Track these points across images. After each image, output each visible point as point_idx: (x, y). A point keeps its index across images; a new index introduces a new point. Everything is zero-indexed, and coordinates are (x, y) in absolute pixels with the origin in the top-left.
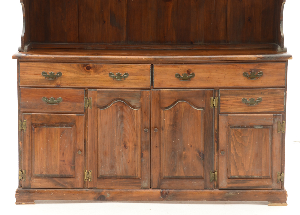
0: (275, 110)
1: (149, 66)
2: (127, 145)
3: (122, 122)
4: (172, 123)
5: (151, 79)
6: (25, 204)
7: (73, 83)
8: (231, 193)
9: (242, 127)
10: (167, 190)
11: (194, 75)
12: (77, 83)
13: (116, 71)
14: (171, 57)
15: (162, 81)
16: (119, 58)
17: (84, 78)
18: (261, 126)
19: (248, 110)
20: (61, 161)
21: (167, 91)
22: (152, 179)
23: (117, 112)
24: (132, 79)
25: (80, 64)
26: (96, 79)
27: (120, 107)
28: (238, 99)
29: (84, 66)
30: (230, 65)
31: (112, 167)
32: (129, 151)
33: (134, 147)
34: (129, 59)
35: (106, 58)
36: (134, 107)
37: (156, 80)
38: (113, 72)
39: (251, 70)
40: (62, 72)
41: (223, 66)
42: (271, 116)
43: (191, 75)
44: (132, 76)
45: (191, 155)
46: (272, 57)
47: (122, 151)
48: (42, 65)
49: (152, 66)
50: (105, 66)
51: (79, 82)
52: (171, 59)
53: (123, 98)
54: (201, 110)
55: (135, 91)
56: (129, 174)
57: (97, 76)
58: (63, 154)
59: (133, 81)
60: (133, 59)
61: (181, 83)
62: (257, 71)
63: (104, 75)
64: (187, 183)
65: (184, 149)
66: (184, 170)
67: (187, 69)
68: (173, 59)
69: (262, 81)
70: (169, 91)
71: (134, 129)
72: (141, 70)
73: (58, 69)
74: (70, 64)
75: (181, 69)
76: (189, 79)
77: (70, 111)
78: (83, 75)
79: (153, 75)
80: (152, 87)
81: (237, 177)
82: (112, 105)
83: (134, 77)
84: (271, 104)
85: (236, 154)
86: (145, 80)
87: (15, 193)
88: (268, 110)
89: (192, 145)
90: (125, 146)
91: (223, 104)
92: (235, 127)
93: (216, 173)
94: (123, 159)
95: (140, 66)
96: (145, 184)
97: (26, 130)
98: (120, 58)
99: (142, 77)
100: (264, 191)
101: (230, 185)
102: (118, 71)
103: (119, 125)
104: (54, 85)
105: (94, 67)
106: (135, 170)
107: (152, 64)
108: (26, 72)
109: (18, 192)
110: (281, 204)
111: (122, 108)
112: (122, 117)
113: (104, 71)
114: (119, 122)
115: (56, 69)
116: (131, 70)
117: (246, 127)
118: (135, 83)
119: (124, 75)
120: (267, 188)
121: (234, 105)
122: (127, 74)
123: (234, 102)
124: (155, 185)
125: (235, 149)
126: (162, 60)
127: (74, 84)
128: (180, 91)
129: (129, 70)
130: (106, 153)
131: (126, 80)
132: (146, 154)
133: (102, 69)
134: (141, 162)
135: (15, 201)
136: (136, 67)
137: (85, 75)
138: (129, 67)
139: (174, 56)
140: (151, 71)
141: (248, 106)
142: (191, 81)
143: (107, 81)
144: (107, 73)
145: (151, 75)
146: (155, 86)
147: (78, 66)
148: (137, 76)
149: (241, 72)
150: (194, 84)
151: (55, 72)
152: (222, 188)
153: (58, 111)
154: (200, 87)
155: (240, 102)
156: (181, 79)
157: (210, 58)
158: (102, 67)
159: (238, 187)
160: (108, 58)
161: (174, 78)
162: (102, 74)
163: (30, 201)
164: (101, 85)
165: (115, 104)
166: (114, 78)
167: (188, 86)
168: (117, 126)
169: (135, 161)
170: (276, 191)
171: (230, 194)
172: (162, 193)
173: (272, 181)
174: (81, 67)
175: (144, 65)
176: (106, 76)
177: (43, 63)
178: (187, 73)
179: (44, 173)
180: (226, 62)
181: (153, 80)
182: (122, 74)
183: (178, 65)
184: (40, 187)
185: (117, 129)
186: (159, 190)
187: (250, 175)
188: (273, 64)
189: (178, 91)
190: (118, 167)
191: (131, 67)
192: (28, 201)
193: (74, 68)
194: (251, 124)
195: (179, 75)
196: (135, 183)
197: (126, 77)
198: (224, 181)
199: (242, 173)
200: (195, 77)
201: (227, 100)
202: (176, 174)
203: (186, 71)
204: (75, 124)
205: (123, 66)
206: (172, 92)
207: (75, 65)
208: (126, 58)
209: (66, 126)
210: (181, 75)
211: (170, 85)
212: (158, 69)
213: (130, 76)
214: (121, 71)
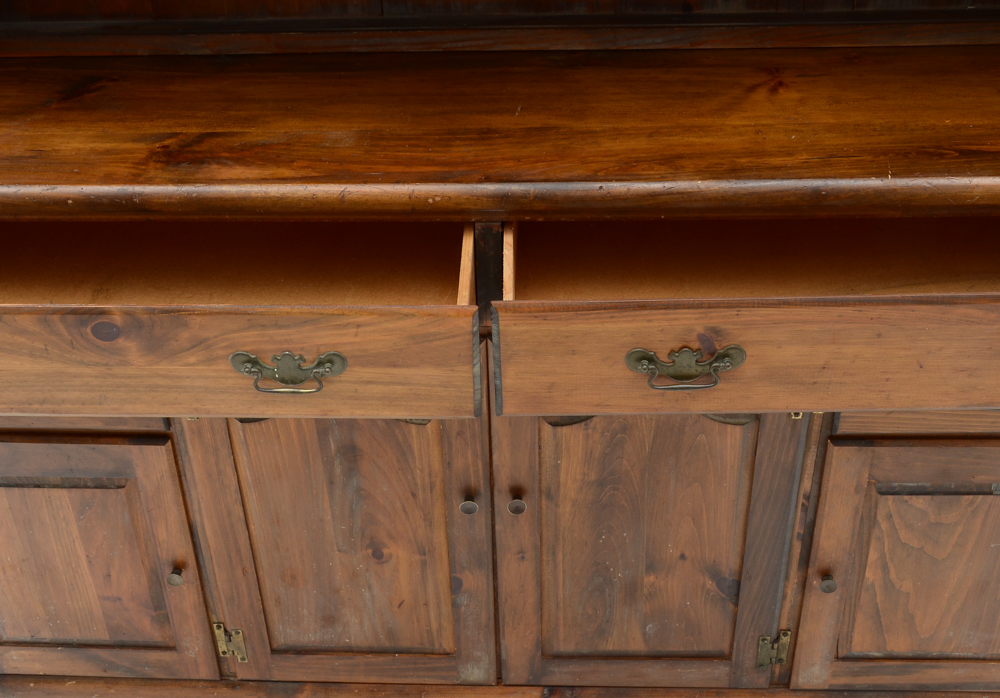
2: (385, 551)
7: (43, 402)
11: (737, 355)
12: (63, 401)
13: (272, 346)
14: (593, 188)
15: (551, 387)
17: (96, 377)
22: (504, 656)
24: (369, 382)
26: (160, 382)
29: (81, 324)
31: (329, 620)
33: (417, 557)
34: (356, 202)
38: (253, 352)
44: (364, 366)
47: (367, 570)
52: (594, 198)
57: (163, 367)
58: (109, 576)
59: (377, 389)
63: (200, 363)
65: (651, 568)
66: (644, 634)
67: (700, 329)
71: (414, 495)
78: (88, 365)
81: (876, 655)
83: (380, 370)
85: (889, 586)
86: (445, 384)
89: (687, 554)
90: (378, 555)
93: (785, 640)
94: (373, 596)
96: (476, 672)
99: (428, 371)
102: (281, 343)
105: (137, 326)
106: (429, 632)
113: (197, 344)
116: (357, 339)
118: (388, 400)
119: (321, 361)
122: (337, 360)
124: (517, 674)
127: (45, 406)
130: (293, 577)
131: (335, 387)
132: (476, 581)
133: (185, 336)
134: (455, 605)
137: (97, 364)
138: (346, 326)
142: (720, 385)
143: (225, 391)
144: (222, 353)
145: (477, 360)
146: (509, 411)
148: (395, 365)
158: (185, 326)
161: (621, 371)
162: (192, 360)
164: (197, 410)
168: (331, 483)
169: (426, 604)
174: (61, 327)
176: (213, 367)
178: (696, 346)
182: (308, 358)
185: (331, 493)
186: (536, 690)
191: (359, 326)
193: (22, 332)
195: (651, 360)
198: (816, 670)
199: (899, 646)
200: (747, 365)
202: (611, 645)
203: (694, 336)
210: (663, 357)
211: (597, 405)
212: (525, 328)
213: (355, 369)
214: (301, 346)
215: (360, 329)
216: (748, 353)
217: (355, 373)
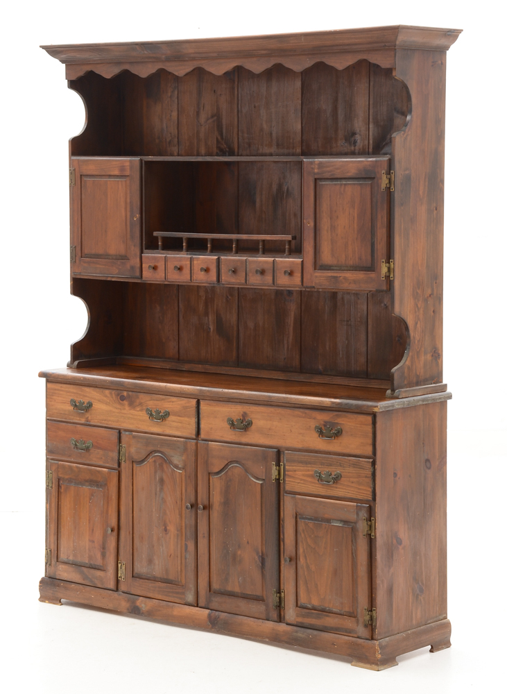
0: (359, 497)
2: (168, 528)
3: (162, 489)
4: (222, 500)
5: (196, 424)
6: (50, 602)
8: (302, 634)
9: (316, 519)
10: (217, 613)
11: (251, 422)
13: (155, 407)
14: (220, 390)
15: (211, 429)
17: (118, 413)
18: (341, 521)
19: (323, 491)
20: (90, 541)
21: (217, 445)
22: (199, 590)
23: (156, 472)
25: (113, 392)
26: (131, 416)
27: (159, 464)
28: (308, 470)
29: (118, 395)
30: (298, 412)
31: (150, 561)
32: (170, 538)
33: (176, 532)
35: (142, 385)
36: (177, 467)
37: (203, 425)
38: (151, 408)
39: (325, 422)
40: (92, 401)
41: (288, 411)
42: (354, 506)
43: (246, 422)
44: (173, 416)
45: (249, 558)
46: (352, 405)
47: (162, 537)
48: (72, 389)
50: (141, 396)
51: (112, 418)
52: (220, 392)
53: (162, 450)
54: (261, 482)
55: (178, 441)
56: (171, 577)
57: (132, 412)
58: (93, 530)
59: (175, 424)
60: (174, 389)
62: (333, 425)
63: (140, 410)
64: (243, 605)
65: (239, 547)
67: (242, 412)
68: (223, 393)
69: (341, 443)
72: (185, 408)
73: (89, 397)
74: (102, 389)
75: (235, 411)
76: (245, 429)
77: (101, 463)
78: (117, 408)
80: (198, 436)
81: (309, 606)
82: (150, 460)
83: (176, 417)
84: (353, 485)
85: (308, 567)
86: (189, 424)
87: (38, 584)
88: (349, 495)
89: (249, 541)
90: (166, 530)
91: (290, 476)
92: (307, 518)
93: (283, 595)
94: (163, 550)
95: (184, 402)
96: (190, 597)
97: (52, 487)
99: (186, 419)
100: (347, 638)
101: (300, 620)
102: (157, 406)
103: (158, 493)
104: (83, 421)
105: (129, 396)
106: (178, 572)
107: (197, 400)
108: (54, 397)
109: (42, 582)
110: (369, 666)
111: (161, 466)
112: (162, 481)
113: (141, 404)
114: (158, 490)
115: (86, 396)
116: (173, 406)
117: (321, 521)
118: (177, 428)
119: (164, 413)
120: (350, 633)
121: (304, 480)
122: (168, 413)
123: (303, 475)
124: (202, 602)
125: (306, 557)
127: (106, 422)
128: (232, 447)
129: (170, 406)
131: (166, 422)
133: (138, 401)
135: (38, 595)
136: (179, 402)
137: (119, 409)
138: (170, 402)
140: (196, 410)
141: (323, 485)
142: (248, 433)
143: (144, 421)
144: (144, 408)
146: (202, 436)
147: (111, 394)
148: (179, 416)
149: (313, 424)
150: (252, 437)
151: (86, 400)
152: (289, 622)
153: (88, 462)
154: (260, 444)
155: (312, 476)
156: (234, 428)
157: (270, 397)
158: (138, 398)
159: (311, 624)
160: (145, 384)
161: (226, 425)
162: (138, 409)
163: (56, 600)
164: (137, 427)
165: (153, 459)
166: (152, 417)
167: (244, 440)
168: (156, 494)
169: (178, 557)
170: (363, 640)
171: (300, 635)
172: (209, 616)
173: (358, 622)
174: (114, 396)
176: (142, 412)
177: (72, 386)
178: (242, 418)
179: (71, 558)
180: (293, 405)
181: (200, 426)
182: (162, 411)
183: (230, 404)
184: (65, 579)
186: (207, 611)
187: (327, 606)
188: (356, 416)
189: (230, 447)
190: (156, 562)
192: (53, 600)
193: (106, 396)
194: (326, 516)
195: (232, 421)
196: (177, 593)
197: (166, 417)
198: (291, 611)
199: (315, 602)
200: (253, 427)
201: (295, 471)
202: (229, 588)
203: (241, 414)
204: (106, 484)
205: (163, 399)
206: (223, 448)
207: (107, 392)
209: (97, 486)
210: (235, 421)
212: (207, 408)
213: (171, 416)
214: (161, 407)
215: (174, 403)
216: (254, 423)
217: (171, 418)
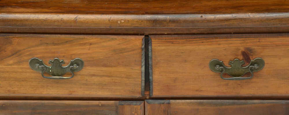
1: (138, 41)
5: (143, 75)
11: (260, 63)
13: (50, 55)
14: (198, 17)
15: (175, 80)
16: (55, 21)
21: (188, 103)
24: (94, 75)
34: (82, 22)
35: (21, 20)
37: (156, 76)
38: (41, 58)
43: (253, 64)
44: (91, 66)
49: (147, 42)
50: (17, 40)
52: (198, 21)
55: (103, 106)
59: (96, 79)
60: (93, 22)
61: (227, 85)
63: (15, 64)
67: (242, 49)
68: (203, 21)
70: (193, 103)
72: (118, 52)
76: (248, 74)
79: (150, 63)
80: (147, 93)
83: (98, 69)
86: (128, 77)
95: (115, 42)
98: (57, 21)
99: (121, 69)
102: (54, 53)
107: (147, 36)
113: (16, 53)
116: (89, 52)
118: (102, 86)
119: (72, 64)
122: (80, 63)
126: (172, 26)
128: (222, 104)
129: (84, 51)
131: (77, 78)
133: (9, 49)
136: (105, 44)
138: (85, 44)
139: (205, 13)
140: (144, 52)
142: (254, 80)
143: (25, 80)
144: (26, 58)
145: (143, 63)
146: (156, 93)
148: (105, 66)
150: (262, 86)
154: (279, 95)
156: (225, 75)
158: (11, 43)
160: (27, 20)
161: (207, 71)
162: (11, 62)
164: (9, 91)
166: (45, 72)
167: (245, 92)
175: (125, 37)
176: (21, 66)
178: (241, 57)
181: (151, 78)
182: (66, 61)
183: (216, 38)
191: (91, 44)
195: (221, 65)
197: (76, 69)
200: (265, 69)
203: (240, 53)
206: (200, 107)
208: (75, 21)
210: (226, 64)
211: (197, 91)
212: (163, 48)
213: (87, 68)
214: (63, 55)
215: (92, 46)
216: (266, 62)
217: (87, 70)
